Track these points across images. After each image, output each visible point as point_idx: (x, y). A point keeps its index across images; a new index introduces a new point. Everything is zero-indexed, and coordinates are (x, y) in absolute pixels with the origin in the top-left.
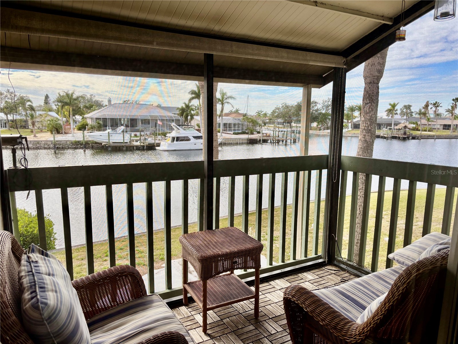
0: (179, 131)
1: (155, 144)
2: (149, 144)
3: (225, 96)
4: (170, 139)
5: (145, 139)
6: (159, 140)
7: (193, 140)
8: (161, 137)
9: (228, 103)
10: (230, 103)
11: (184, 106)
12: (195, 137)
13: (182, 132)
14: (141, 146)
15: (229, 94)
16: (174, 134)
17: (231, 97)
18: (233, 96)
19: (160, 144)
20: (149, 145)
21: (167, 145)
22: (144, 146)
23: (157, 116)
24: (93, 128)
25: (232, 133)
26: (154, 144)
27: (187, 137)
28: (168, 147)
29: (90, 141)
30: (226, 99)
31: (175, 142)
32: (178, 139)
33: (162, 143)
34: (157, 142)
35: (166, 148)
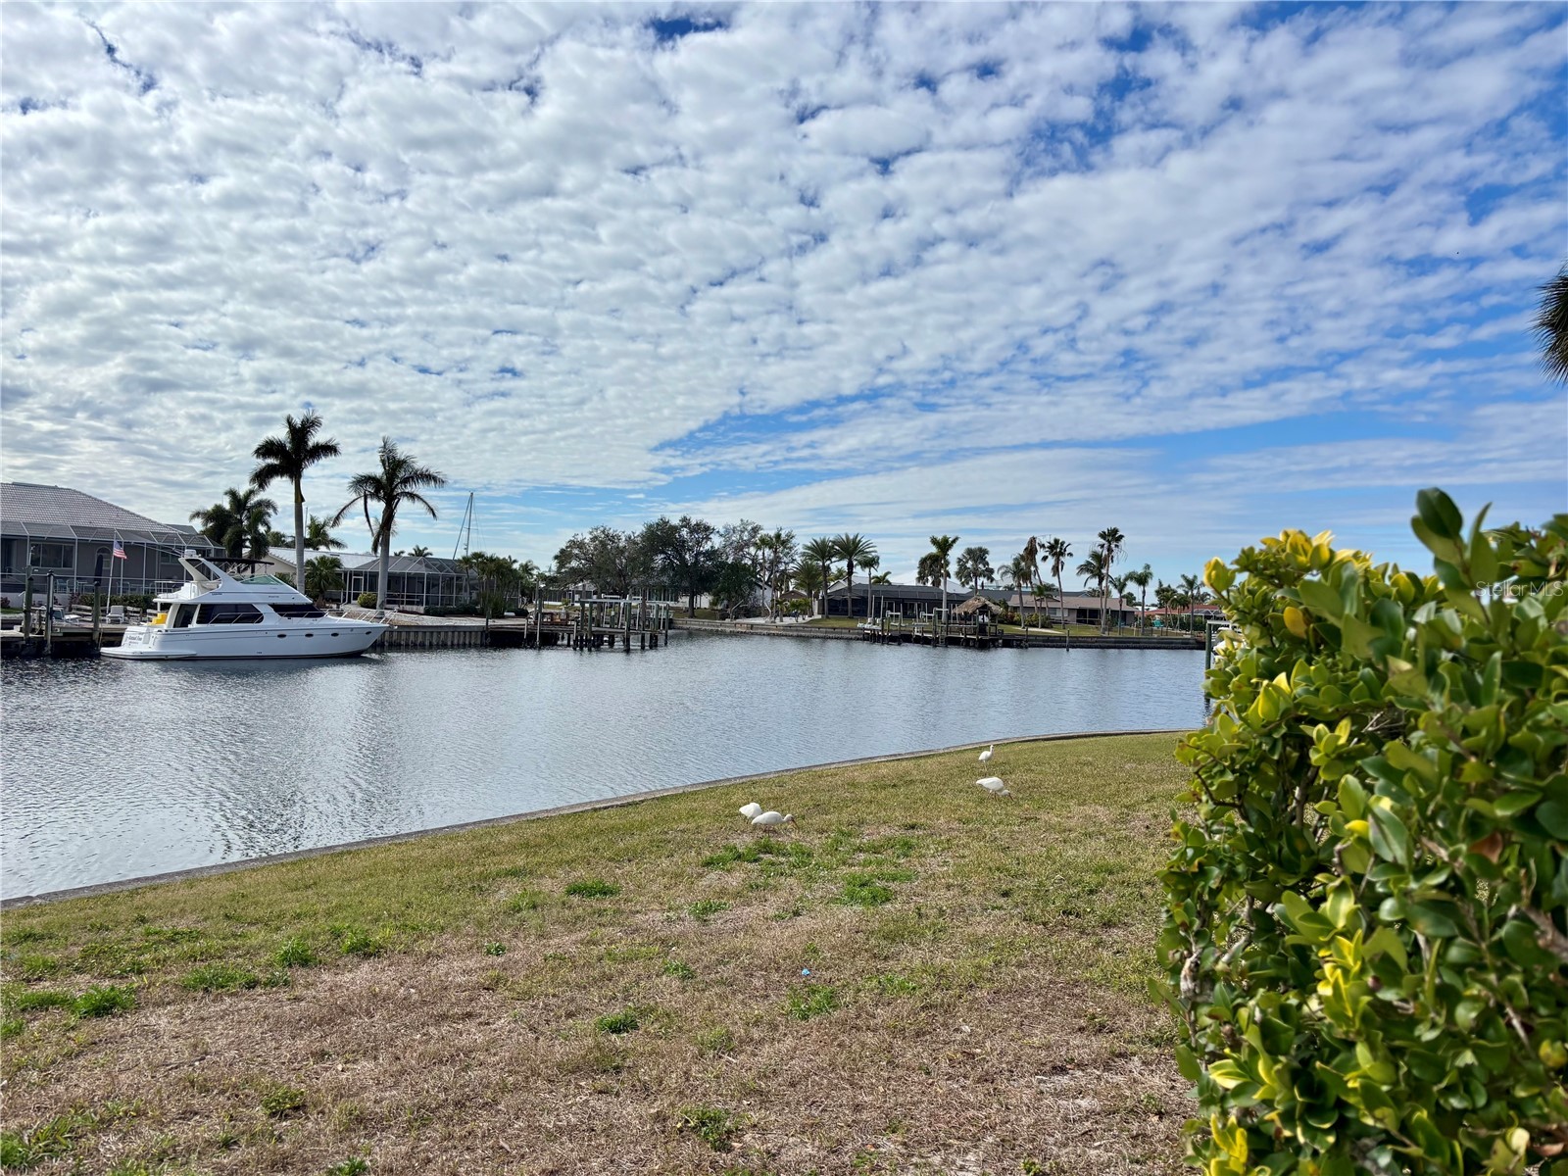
0: (211, 583)
1: (96, 636)
2: (65, 634)
3: (402, 474)
4: (171, 614)
5: (51, 613)
6: (115, 621)
7: (272, 621)
8: (126, 611)
9: (412, 496)
10: (419, 497)
11: (227, 506)
12: (280, 609)
13: (229, 588)
14: (29, 640)
15: (420, 464)
16: (187, 593)
17: (427, 477)
18: (432, 471)
19: (122, 635)
20: (66, 639)
21: (155, 635)
22: (42, 643)
23: (111, 532)
25: (421, 609)
26: (90, 635)
27: (250, 607)
28: (163, 643)
30: (405, 481)
31: (194, 625)
32: (209, 613)
33: (132, 630)
34: (106, 626)
35: (151, 648)
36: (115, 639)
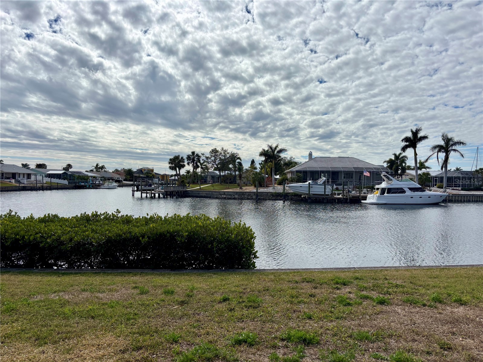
0: (390, 182)
1: (360, 197)
2: (353, 197)
3: (451, 143)
4: (379, 191)
5: (349, 191)
6: (365, 193)
7: (409, 193)
8: (367, 190)
9: (455, 150)
10: (457, 151)
12: (411, 189)
13: (395, 183)
14: (344, 198)
15: (456, 139)
16: (384, 185)
17: (460, 143)
18: (462, 141)
19: (366, 197)
20: (353, 198)
21: (375, 197)
22: (347, 199)
23: (362, 168)
24: (292, 181)
25: (460, 188)
26: (359, 197)
27: (402, 189)
28: (378, 199)
29: (289, 193)
30: (452, 145)
31: (386, 194)
32: (390, 191)
33: (369, 196)
34: (362, 195)
35: (374, 201)
36: (365, 198)
